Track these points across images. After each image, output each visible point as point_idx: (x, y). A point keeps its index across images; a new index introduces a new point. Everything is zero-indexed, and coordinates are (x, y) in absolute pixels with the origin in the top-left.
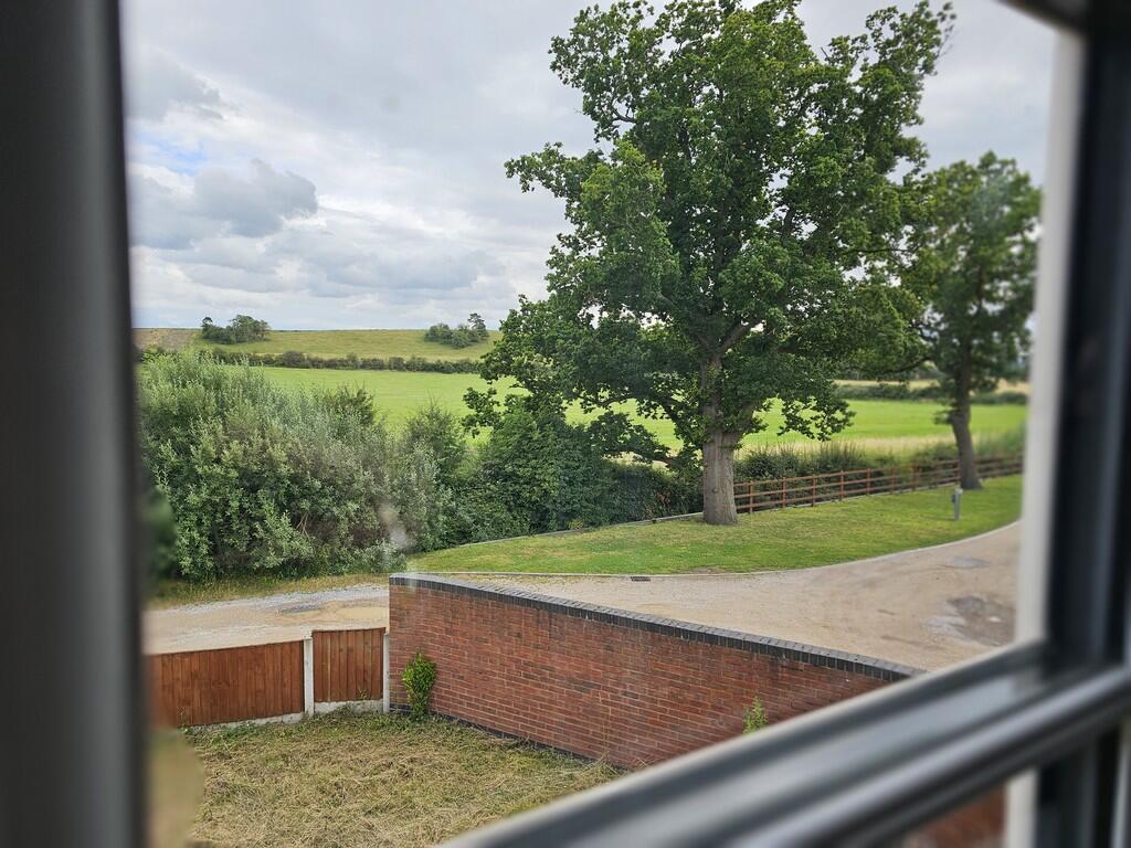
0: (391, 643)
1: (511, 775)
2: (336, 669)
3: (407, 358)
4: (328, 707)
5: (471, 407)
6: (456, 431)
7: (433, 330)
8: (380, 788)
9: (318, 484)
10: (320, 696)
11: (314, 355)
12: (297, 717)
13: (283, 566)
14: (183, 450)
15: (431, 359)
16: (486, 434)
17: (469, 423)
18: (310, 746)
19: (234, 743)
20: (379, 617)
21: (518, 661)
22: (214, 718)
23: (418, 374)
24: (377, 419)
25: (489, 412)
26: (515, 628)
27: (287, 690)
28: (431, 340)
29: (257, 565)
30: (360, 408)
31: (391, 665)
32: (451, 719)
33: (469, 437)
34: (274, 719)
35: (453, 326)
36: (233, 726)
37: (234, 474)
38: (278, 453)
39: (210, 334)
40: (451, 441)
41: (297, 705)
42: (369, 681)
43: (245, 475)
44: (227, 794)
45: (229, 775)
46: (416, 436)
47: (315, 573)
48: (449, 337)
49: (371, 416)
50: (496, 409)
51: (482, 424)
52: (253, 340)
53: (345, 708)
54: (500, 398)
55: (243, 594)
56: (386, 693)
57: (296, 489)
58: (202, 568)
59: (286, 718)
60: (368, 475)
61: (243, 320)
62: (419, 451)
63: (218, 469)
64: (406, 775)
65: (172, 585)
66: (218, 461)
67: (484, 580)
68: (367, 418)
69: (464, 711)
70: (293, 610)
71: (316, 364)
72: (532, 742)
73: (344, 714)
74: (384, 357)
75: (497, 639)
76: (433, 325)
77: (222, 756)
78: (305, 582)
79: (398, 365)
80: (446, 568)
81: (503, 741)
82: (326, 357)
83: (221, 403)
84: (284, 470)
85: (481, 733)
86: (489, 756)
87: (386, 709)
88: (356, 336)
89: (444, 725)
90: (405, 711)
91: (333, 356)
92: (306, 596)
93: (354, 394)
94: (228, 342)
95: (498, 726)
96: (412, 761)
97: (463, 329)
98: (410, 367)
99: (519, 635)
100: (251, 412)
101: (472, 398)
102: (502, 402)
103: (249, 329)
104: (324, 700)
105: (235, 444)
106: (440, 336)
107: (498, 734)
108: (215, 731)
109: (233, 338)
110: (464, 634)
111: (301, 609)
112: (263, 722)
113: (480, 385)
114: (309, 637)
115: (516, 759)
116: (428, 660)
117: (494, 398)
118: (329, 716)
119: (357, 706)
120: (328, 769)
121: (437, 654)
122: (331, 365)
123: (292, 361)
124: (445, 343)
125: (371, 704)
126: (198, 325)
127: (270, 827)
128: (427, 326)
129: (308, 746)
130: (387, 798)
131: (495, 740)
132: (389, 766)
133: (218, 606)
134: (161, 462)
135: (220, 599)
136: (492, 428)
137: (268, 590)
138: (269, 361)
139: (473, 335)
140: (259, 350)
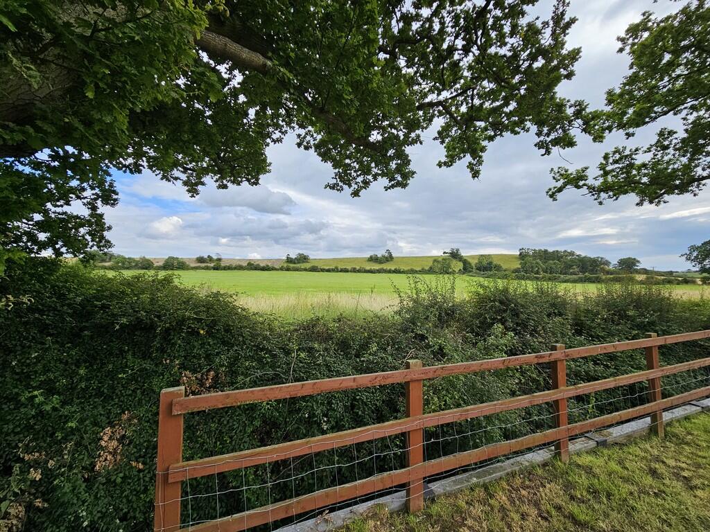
3: (358, 268)
7: (371, 257)
11: (323, 267)
15: (368, 268)
28: (370, 261)
35: (379, 256)
39: (289, 260)
48: (377, 259)
52: (303, 262)
61: (300, 255)
71: (323, 270)
74: (349, 268)
76: (371, 255)
79: (354, 270)
82: (327, 268)
91: (330, 268)
94: (295, 263)
97: (383, 256)
98: (359, 271)
103: (302, 258)
106: (373, 259)
109: (296, 261)
123: (314, 269)
124: (375, 262)
126: (285, 258)
128: (369, 256)
138: (305, 270)
139: (387, 258)
140: (303, 266)
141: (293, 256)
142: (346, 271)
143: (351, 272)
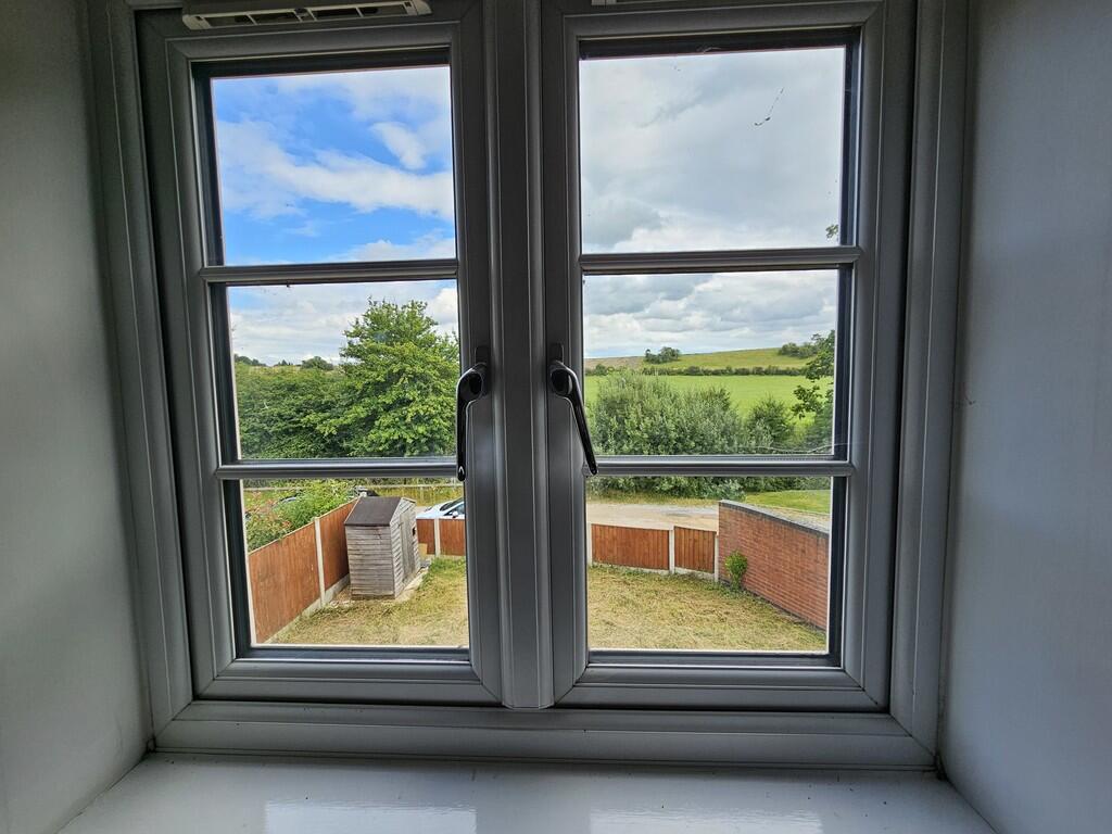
0: (720, 541)
1: (792, 640)
2: (687, 550)
3: (765, 367)
4: (683, 571)
5: (800, 398)
6: (788, 415)
7: (785, 348)
8: (706, 623)
9: (693, 444)
10: (678, 564)
11: (705, 368)
12: (665, 572)
13: (670, 491)
14: (621, 422)
15: (782, 367)
16: (810, 418)
17: (797, 409)
18: (670, 589)
19: (632, 577)
20: (713, 525)
21: (802, 568)
22: (624, 563)
23: (774, 377)
24: (732, 407)
25: (812, 402)
26: (801, 546)
27: (660, 556)
28: (784, 354)
29: (658, 488)
30: (722, 399)
31: (720, 554)
32: (755, 595)
33: (796, 419)
34: (653, 571)
35: (799, 344)
36: (632, 569)
37: (646, 436)
38: (670, 425)
39: (650, 358)
40: (782, 422)
41: (665, 566)
42: (706, 559)
43: (652, 437)
44: (624, 602)
45: (627, 593)
46: (758, 418)
47: (688, 496)
48: (796, 352)
49: (728, 405)
50: (818, 399)
51: (808, 410)
52: (671, 360)
53: (692, 574)
54: (823, 392)
55: (648, 502)
56: (716, 571)
57: (680, 446)
58: (629, 486)
59: (660, 571)
60: (724, 440)
61: (666, 349)
62: (759, 428)
63: (638, 433)
64: (722, 620)
65: (613, 492)
66: (638, 428)
67: (798, 515)
68: (726, 407)
69: (765, 593)
70: (674, 515)
71: (706, 373)
72: (812, 624)
73: (691, 576)
74: (750, 367)
75: (788, 552)
76: (784, 344)
77: (625, 582)
78: (682, 500)
79: (759, 372)
80: (772, 503)
81: (791, 618)
82: (713, 369)
83: (641, 397)
84: (673, 435)
85: (777, 610)
86: (779, 625)
87: (716, 580)
88: (732, 355)
89: (751, 598)
90: (727, 584)
91: (718, 368)
92: (682, 508)
93: (718, 391)
94: (658, 362)
95: (788, 608)
96: (727, 613)
97: (808, 346)
98: (767, 373)
99: (803, 551)
100: (656, 401)
101: (801, 393)
102: (824, 395)
103: (670, 355)
104: (680, 566)
105: (647, 419)
106: (789, 351)
107: (789, 613)
108: (624, 569)
109: (662, 360)
110: (765, 544)
111: (677, 515)
112: (647, 570)
113: (807, 384)
114: (672, 529)
115: (798, 631)
116: (742, 556)
117: (817, 392)
118: (683, 576)
119: (700, 574)
120: (678, 604)
121: (748, 554)
122: (716, 373)
123: (693, 372)
124: (793, 356)
125: (707, 575)
126: (642, 355)
127: (643, 625)
128: (781, 346)
129: (668, 589)
130: (708, 629)
131: (784, 615)
132: (713, 612)
133: (636, 506)
134: (611, 427)
135: (637, 502)
136: (815, 413)
137: (661, 501)
138: (680, 373)
139: (814, 348)
140: (675, 366)
141: (655, 352)
142: (745, 373)
143: (753, 373)
